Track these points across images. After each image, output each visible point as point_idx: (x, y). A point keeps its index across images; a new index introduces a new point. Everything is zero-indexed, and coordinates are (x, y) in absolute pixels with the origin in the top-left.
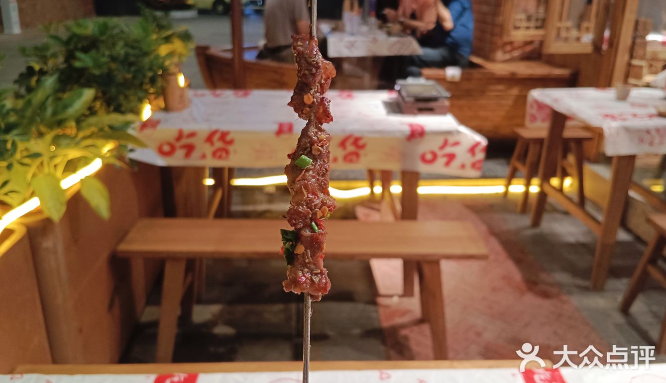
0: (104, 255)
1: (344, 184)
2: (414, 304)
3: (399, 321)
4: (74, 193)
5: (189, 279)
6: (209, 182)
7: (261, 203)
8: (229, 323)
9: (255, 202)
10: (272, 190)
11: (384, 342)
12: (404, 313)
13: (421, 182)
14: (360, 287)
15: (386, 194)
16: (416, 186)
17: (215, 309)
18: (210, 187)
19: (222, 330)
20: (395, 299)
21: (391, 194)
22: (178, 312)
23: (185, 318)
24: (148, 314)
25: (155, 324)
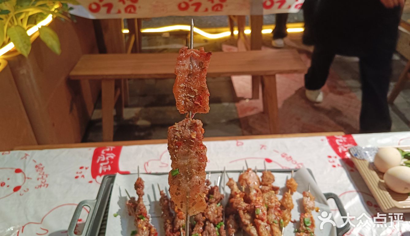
0: (63, 79)
1: (214, 30)
2: (259, 103)
3: (249, 113)
4: (36, 38)
5: (118, 93)
6: (126, 31)
7: (161, 44)
8: (146, 118)
9: (157, 44)
10: (167, 35)
11: (240, 126)
12: (253, 109)
13: (264, 27)
14: (225, 94)
15: (241, 34)
16: (261, 29)
17: (137, 110)
18: (126, 34)
19: (142, 122)
20: (247, 101)
21: (244, 35)
22: (114, 113)
23: (118, 117)
24: (95, 115)
25: (100, 120)
